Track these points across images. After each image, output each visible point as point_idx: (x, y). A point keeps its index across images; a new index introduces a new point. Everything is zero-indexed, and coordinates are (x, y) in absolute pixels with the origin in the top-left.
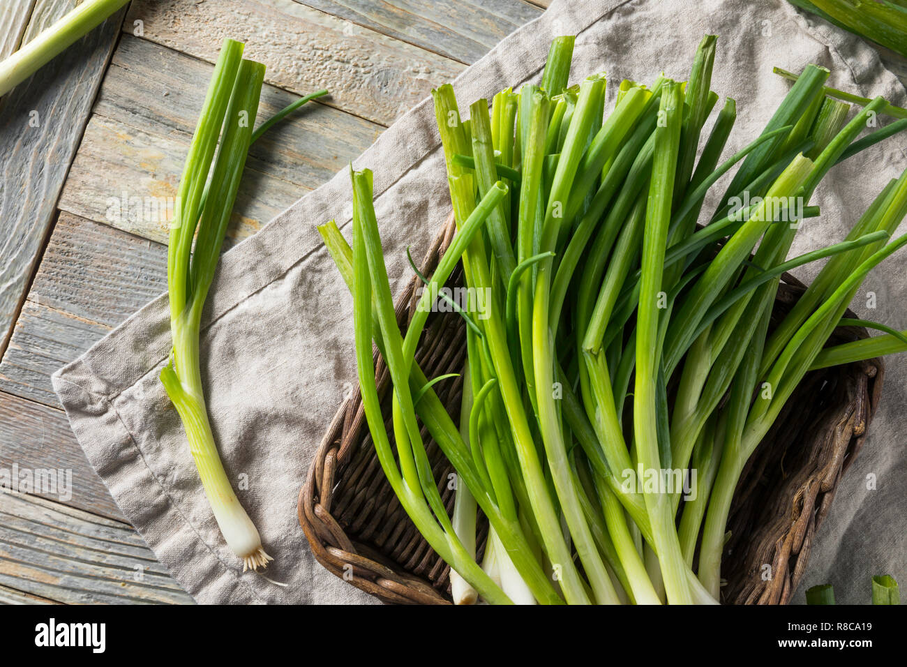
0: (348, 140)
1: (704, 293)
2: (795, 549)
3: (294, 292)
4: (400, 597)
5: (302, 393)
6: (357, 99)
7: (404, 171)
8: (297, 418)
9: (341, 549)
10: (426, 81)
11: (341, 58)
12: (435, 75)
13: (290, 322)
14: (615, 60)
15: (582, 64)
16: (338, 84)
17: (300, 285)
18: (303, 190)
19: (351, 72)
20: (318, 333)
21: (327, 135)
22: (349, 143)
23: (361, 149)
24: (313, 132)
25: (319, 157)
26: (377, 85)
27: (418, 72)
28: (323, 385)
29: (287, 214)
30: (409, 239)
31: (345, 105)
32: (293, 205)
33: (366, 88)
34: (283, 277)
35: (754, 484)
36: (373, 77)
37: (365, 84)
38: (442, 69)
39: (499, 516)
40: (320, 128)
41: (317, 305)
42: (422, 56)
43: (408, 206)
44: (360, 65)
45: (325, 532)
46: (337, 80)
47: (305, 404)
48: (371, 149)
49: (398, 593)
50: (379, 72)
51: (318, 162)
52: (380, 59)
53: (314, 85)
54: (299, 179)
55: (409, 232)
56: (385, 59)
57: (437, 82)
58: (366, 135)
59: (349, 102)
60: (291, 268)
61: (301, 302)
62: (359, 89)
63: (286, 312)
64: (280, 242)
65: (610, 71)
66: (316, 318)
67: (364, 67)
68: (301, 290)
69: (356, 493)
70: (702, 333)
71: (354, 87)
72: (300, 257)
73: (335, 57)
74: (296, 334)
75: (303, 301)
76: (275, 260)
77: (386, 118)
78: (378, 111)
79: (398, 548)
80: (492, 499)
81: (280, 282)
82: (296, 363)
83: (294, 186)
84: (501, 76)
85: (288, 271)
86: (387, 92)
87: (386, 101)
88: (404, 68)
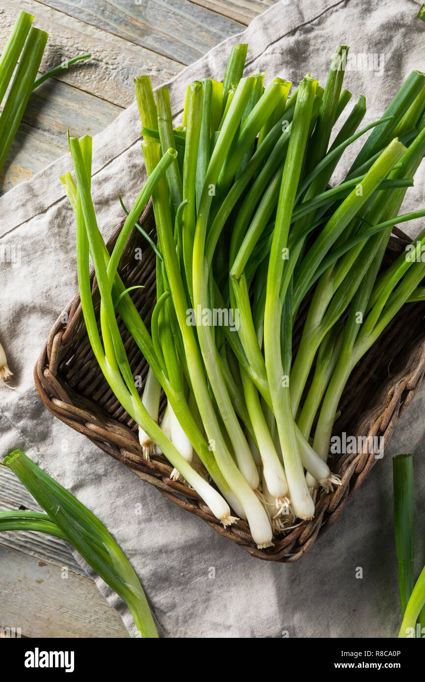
0: (98, 117)
1: (324, 240)
2: (382, 428)
3: (51, 223)
4: (99, 436)
5: (53, 293)
6: (106, 88)
7: (134, 141)
8: (48, 310)
9: (61, 400)
10: (156, 77)
11: (97, 58)
12: (163, 72)
13: (47, 243)
14: (295, 67)
15: (269, 68)
16: (93, 76)
17: (56, 218)
18: (64, 151)
19: (103, 68)
20: (67, 252)
21: (84, 113)
22: (98, 120)
23: (107, 124)
24: (73, 110)
25: (77, 128)
26: (121, 78)
27: (151, 70)
28: (67, 288)
29: (51, 168)
30: (134, 190)
31: (98, 92)
32: (55, 162)
33: (113, 80)
34: (45, 211)
35: (367, 380)
36: (118, 72)
37: (112, 77)
38: (168, 68)
39: (169, 387)
40: (79, 108)
41: (68, 233)
42: (155, 59)
43: (134, 166)
44: (110, 63)
45: (50, 388)
46: (93, 73)
47: (55, 301)
48: (113, 125)
49: (97, 433)
50: (122, 69)
51: (76, 132)
52: (124, 59)
53: (76, 77)
54: (62, 144)
55: (134, 185)
56: (128, 59)
57: (164, 78)
58: (111, 114)
59: (101, 89)
60: (51, 206)
61: (56, 230)
62: (108, 80)
63: (44, 236)
64: (45, 187)
65: (289, 75)
66: (66, 241)
67: (112, 65)
68: (57, 222)
69: (84, 363)
70: (327, 269)
71: (104, 79)
72: (58, 198)
73: (93, 57)
74: (51, 252)
75: (57, 229)
76: (41, 199)
77: (125, 103)
78: (120, 97)
79: (109, 403)
80: (165, 375)
81: (42, 215)
82: (50, 271)
83: (58, 148)
84: (209, 75)
85: (48, 208)
86: (127, 84)
87: (127, 90)
88: (141, 67)
